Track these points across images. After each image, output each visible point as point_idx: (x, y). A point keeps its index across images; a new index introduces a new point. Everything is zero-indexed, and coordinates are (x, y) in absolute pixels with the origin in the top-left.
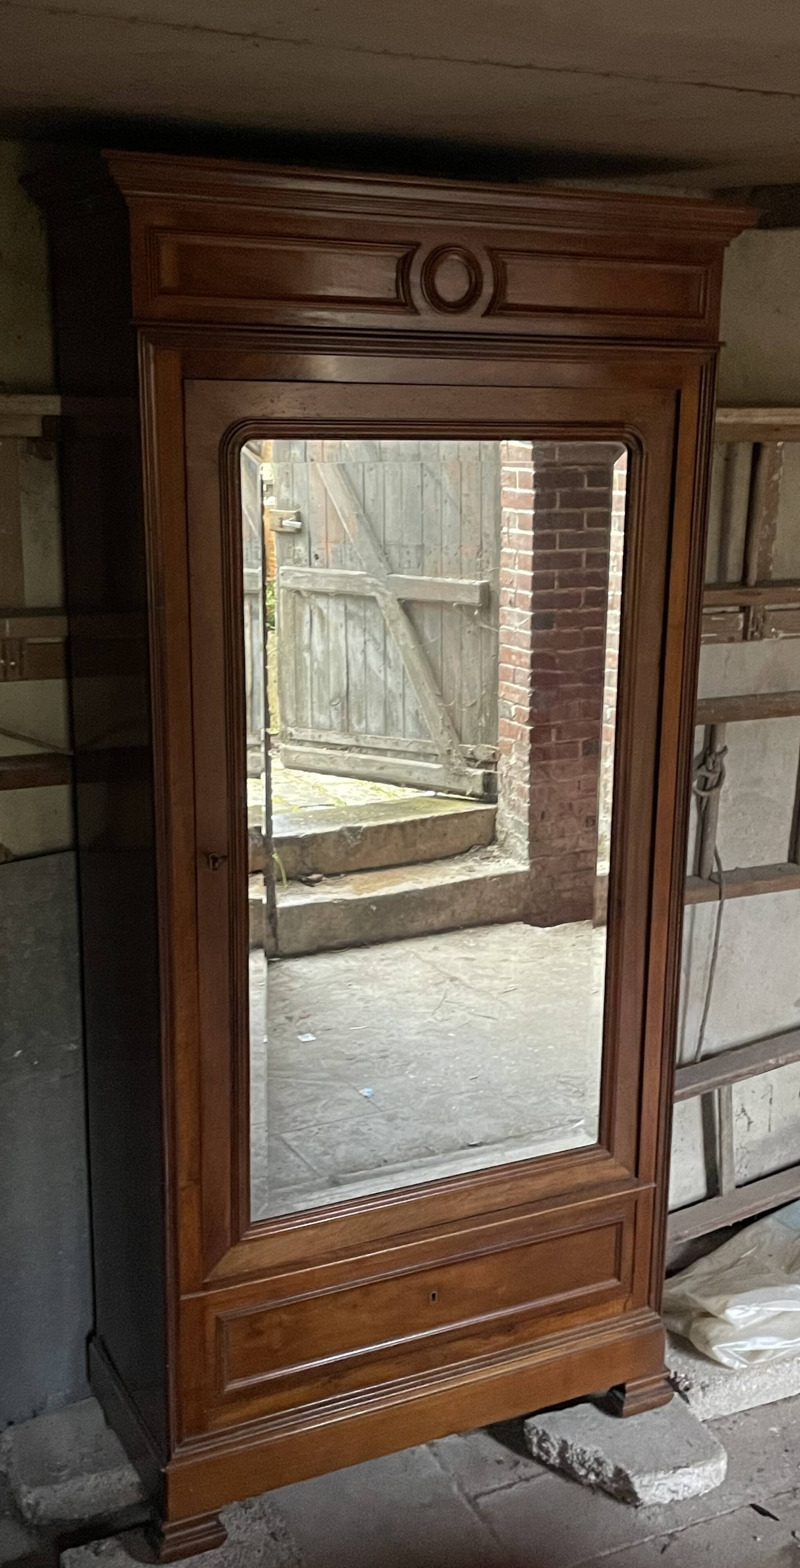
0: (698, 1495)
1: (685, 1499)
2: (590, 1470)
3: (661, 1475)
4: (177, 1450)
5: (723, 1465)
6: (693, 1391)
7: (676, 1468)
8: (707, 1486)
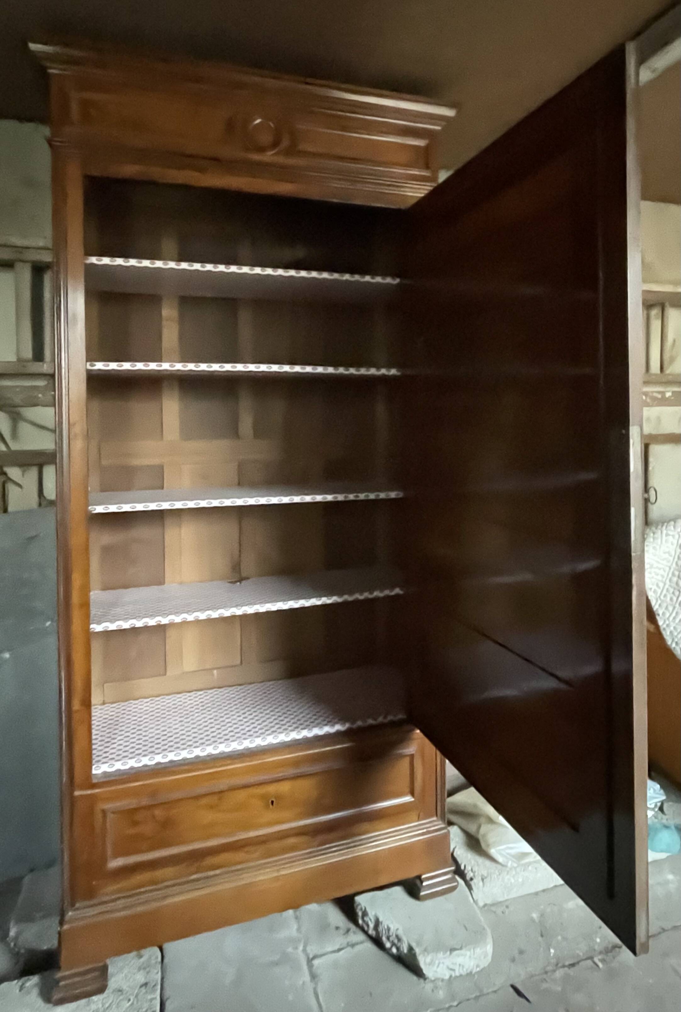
0: (471, 972)
1: (461, 975)
2: (393, 944)
3: (441, 955)
4: (70, 913)
5: (489, 948)
6: (475, 881)
7: (452, 950)
8: (478, 966)
